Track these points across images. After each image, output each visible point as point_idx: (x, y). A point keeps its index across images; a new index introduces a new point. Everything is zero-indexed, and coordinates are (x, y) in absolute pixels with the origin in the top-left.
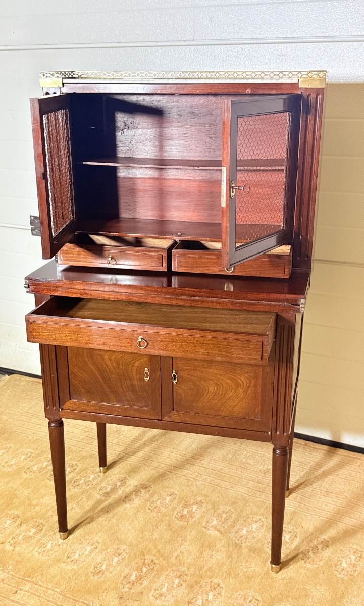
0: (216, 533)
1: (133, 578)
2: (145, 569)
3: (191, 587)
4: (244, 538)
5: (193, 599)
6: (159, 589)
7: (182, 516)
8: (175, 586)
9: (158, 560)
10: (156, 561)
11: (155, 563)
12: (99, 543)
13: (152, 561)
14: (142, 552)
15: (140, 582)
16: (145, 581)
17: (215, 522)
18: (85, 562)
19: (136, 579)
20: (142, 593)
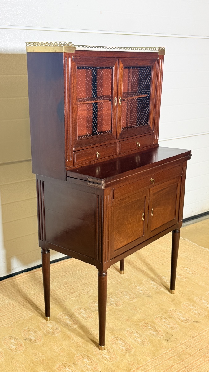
0: (136, 299)
1: (154, 333)
2: (150, 327)
3: (170, 318)
4: (145, 293)
5: (180, 320)
6: (167, 327)
7: (116, 304)
8: (167, 322)
9: (146, 321)
10: (146, 322)
11: (147, 323)
12: (118, 337)
13: (145, 323)
14: (136, 325)
15: (159, 331)
16: (159, 330)
17: (128, 297)
18: (132, 346)
19: (156, 332)
20: (167, 333)
